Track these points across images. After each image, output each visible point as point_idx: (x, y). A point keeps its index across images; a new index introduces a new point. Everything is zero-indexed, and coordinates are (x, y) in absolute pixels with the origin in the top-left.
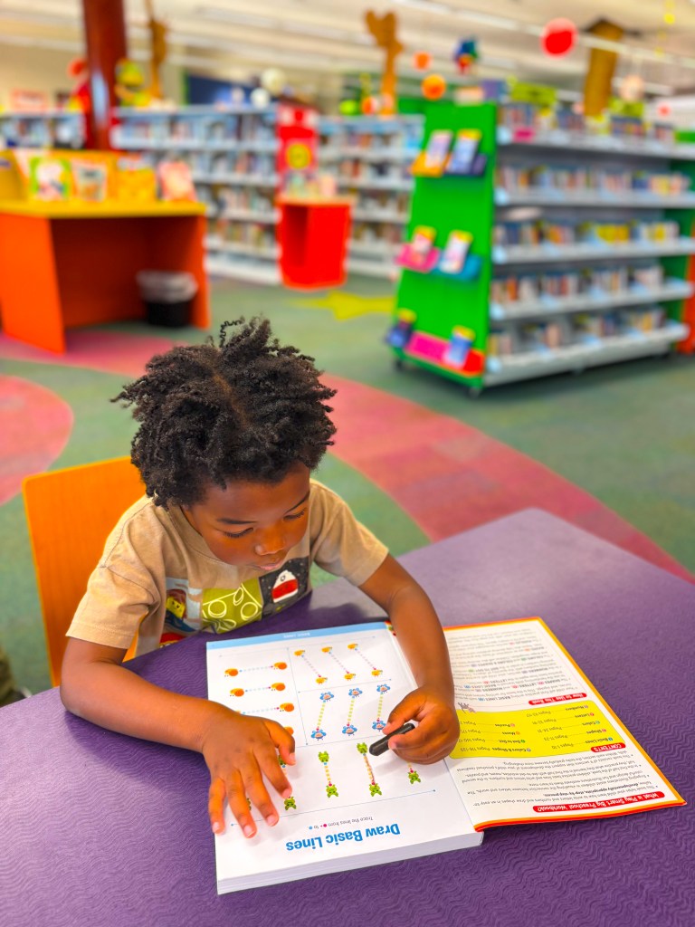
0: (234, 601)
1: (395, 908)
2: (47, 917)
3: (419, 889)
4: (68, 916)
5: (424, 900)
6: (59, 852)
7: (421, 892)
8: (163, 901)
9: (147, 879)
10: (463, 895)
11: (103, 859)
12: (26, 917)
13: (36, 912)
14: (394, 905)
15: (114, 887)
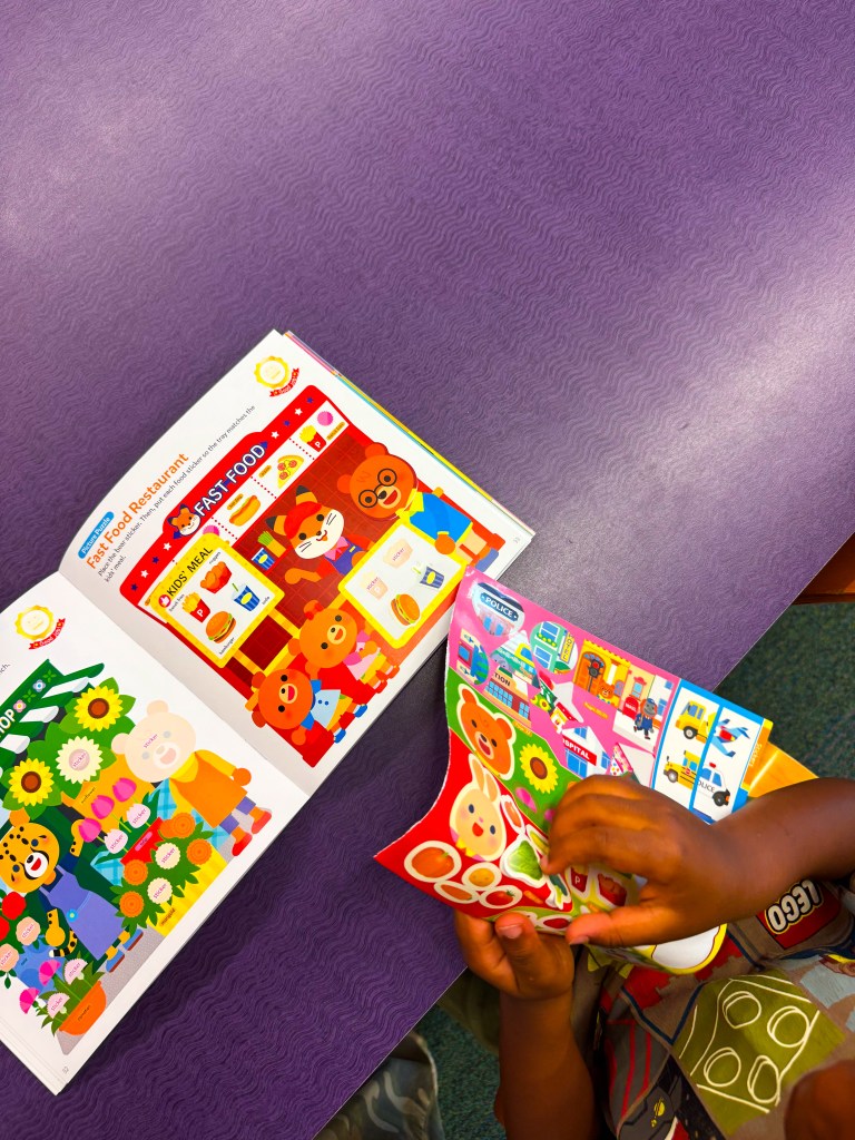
0: (769, 1062)
1: (95, 429)
2: (496, 341)
3: (65, 457)
4: (474, 348)
5: (59, 445)
6: (529, 414)
7: (63, 454)
8: (374, 385)
9: (404, 405)
10: (11, 461)
11: (470, 418)
12: (521, 337)
13: (512, 344)
14: (95, 432)
15: (439, 388)
